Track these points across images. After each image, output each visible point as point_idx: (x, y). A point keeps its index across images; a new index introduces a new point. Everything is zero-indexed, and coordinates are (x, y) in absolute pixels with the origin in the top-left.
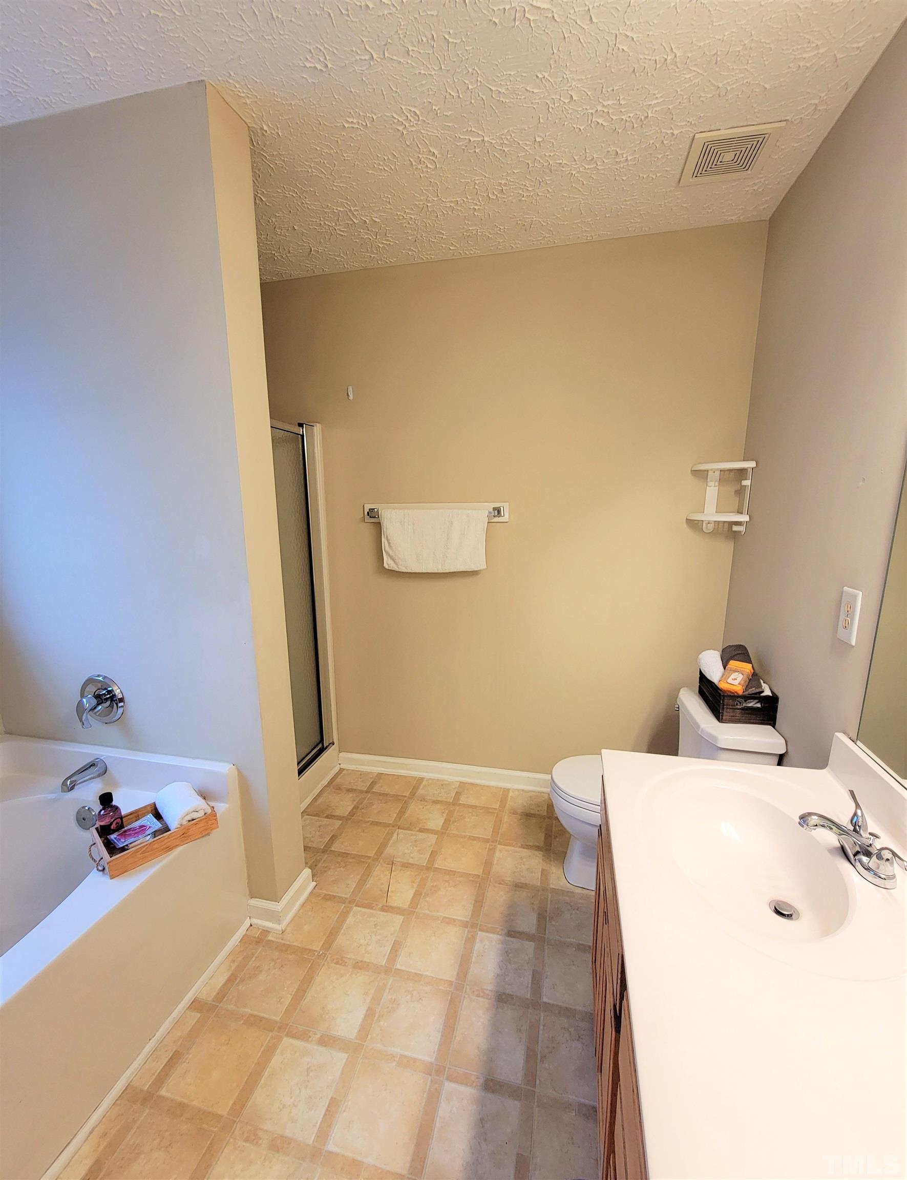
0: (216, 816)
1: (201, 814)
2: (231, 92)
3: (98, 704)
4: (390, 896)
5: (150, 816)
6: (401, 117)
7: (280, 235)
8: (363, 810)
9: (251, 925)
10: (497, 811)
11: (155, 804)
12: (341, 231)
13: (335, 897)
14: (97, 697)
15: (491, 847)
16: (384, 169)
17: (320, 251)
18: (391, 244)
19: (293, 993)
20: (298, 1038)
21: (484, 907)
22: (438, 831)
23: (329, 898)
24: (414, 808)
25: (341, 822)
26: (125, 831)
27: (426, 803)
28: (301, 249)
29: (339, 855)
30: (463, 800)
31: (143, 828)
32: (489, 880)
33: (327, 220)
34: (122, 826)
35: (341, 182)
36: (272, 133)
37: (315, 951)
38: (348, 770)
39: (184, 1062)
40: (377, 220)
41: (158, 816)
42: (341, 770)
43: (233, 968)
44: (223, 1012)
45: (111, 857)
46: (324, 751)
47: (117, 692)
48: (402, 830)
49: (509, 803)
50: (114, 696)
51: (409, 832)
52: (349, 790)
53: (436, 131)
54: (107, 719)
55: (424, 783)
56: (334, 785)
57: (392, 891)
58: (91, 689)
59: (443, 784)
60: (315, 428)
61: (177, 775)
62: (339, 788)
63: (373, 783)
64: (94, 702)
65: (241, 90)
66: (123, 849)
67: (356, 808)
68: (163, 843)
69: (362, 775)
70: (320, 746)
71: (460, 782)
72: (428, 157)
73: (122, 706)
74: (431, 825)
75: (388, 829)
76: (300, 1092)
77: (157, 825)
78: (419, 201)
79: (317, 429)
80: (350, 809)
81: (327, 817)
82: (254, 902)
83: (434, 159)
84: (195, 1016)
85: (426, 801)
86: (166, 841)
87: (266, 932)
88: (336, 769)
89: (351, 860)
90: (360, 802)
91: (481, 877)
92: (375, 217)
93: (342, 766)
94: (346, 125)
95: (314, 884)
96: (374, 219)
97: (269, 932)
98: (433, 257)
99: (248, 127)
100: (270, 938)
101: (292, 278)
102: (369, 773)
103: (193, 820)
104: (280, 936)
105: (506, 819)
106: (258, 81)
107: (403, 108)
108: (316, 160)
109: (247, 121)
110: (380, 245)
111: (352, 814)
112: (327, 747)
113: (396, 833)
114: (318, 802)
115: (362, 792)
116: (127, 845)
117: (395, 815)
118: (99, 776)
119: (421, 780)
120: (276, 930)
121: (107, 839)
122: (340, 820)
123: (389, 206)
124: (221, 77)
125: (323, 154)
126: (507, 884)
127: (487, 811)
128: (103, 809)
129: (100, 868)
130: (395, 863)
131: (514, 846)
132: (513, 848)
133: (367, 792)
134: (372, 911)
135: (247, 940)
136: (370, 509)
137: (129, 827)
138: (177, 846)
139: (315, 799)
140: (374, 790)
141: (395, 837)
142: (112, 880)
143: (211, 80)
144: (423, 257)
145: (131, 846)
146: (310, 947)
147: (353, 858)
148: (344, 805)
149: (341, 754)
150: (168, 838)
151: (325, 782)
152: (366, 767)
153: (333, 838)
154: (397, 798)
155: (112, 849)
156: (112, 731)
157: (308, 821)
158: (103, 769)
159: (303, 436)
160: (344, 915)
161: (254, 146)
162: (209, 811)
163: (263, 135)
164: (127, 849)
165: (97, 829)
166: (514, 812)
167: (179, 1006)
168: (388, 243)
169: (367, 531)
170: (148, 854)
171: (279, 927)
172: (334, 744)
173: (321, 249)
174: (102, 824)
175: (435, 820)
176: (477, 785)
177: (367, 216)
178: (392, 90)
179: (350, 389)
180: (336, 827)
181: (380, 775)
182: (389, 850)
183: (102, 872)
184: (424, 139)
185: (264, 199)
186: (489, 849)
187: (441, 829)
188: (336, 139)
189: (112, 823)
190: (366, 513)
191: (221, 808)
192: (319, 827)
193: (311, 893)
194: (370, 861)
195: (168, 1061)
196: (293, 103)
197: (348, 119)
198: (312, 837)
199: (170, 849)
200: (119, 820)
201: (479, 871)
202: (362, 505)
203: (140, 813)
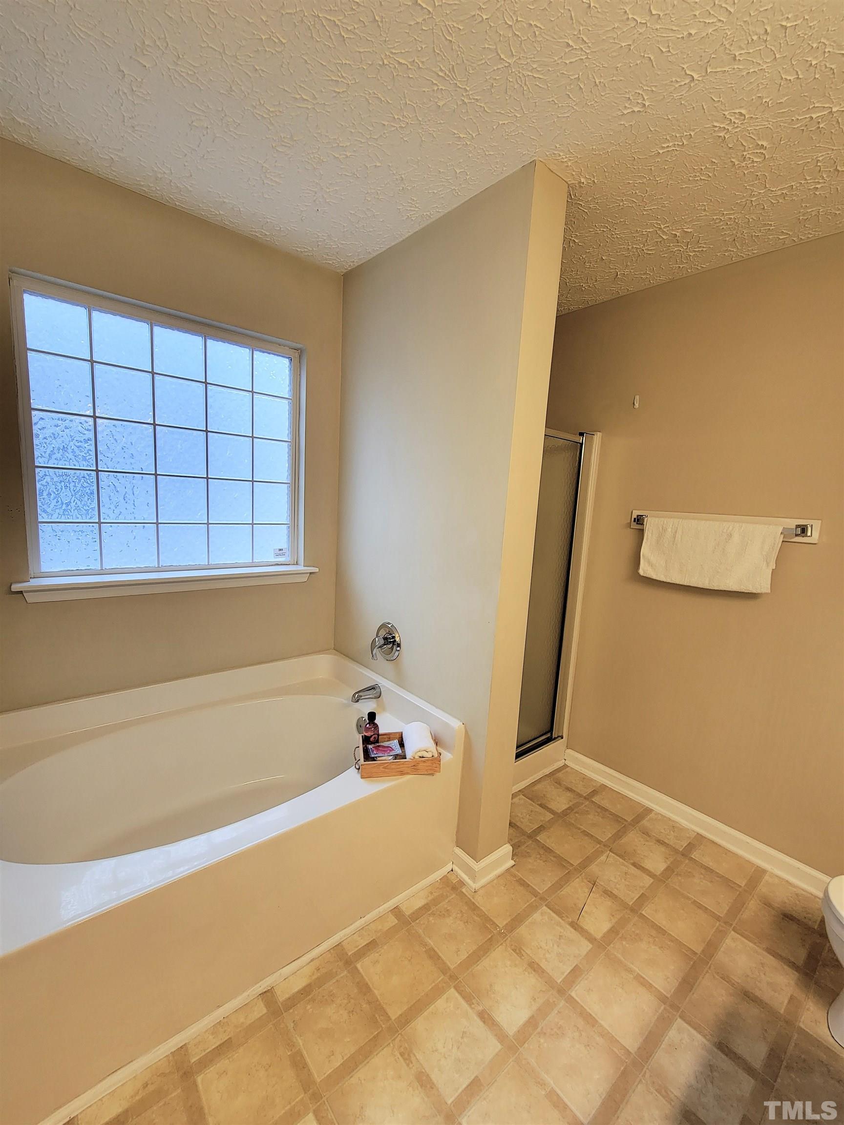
0: (440, 761)
1: (429, 755)
2: (556, 161)
3: (384, 645)
4: (583, 916)
5: (396, 742)
6: (723, 123)
7: (589, 268)
8: (577, 815)
9: (452, 870)
10: (740, 889)
11: (402, 733)
12: (648, 250)
13: (529, 885)
14: (385, 639)
15: (720, 928)
16: (701, 179)
17: (626, 273)
18: (704, 249)
19: (470, 953)
20: (464, 998)
21: (693, 994)
22: (655, 875)
23: (522, 883)
24: (632, 839)
25: (553, 816)
26: (379, 746)
27: (648, 839)
28: (608, 276)
29: (543, 847)
30: (695, 855)
31: (390, 749)
32: (709, 965)
33: (636, 244)
34: (377, 741)
35: (652, 205)
36: (588, 183)
37: (498, 926)
38: (572, 768)
39: (377, 953)
40: (689, 230)
41: (402, 745)
42: (565, 766)
43: (430, 898)
44: (413, 932)
45: (364, 761)
46: (551, 741)
47: (397, 639)
48: (613, 854)
49: (762, 889)
50: (395, 641)
51: (621, 860)
52: (569, 789)
53: (766, 123)
54: (388, 657)
55: (652, 815)
56: (555, 777)
57: (586, 912)
58: (383, 633)
59: (674, 827)
60: (595, 436)
61: (423, 717)
62: (558, 783)
63: (595, 792)
64: (382, 642)
65: (564, 157)
66: (373, 759)
67: (570, 809)
68: (399, 767)
69: (584, 778)
70: (549, 735)
71: (698, 834)
72: (755, 151)
73: (399, 651)
74: (648, 865)
75: (598, 846)
76: (452, 1048)
77: (398, 751)
78: (741, 199)
79: (597, 438)
80: (565, 807)
81: (541, 805)
82: (458, 851)
83: (762, 151)
84: (392, 921)
85: (649, 836)
86: (401, 766)
87: (462, 883)
88: (561, 764)
89: (552, 858)
90: (577, 805)
91: (698, 956)
92: (687, 228)
93: (568, 763)
94: (661, 152)
95: (512, 863)
96: (685, 230)
97: (464, 884)
98: (755, 252)
99: (568, 184)
100: (464, 890)
101: (597, 302)
102: (592, 780)
103: (423, 757)
104: (473, 894)
105: (753, 905)
106: (579, 143)
107: (726, 113)
108: (628, 193)
109: (567, 180)
110: (691, 254)
111: (565, 813)
112: (555, 738)
113: (606, 855)
114: (536, 788)
115: (580, 795)
116: (376, 757)
117: (610, 836)
118: (375, 698)
119: (649, 811)
120: (471, 887)
121: (366, 746)
122: (552, 814)
123: (704, 213)
124: (548, 152)
125: (636, 185)
126: (733, 985)
127: (727, 883)
128: (369, 723)
129: (357, 767)
130: (597, 885)
131: (755, 944)
132: (754, 946)
133: (585, 798)
134: (560, 920)
135: (445, 880)
136: (638, 516)
137: (382, 744)
138: (408, 773)
139: (534, 784)
140: (593, 800)
141: (603, 858)
142: (362, 780)
143: (541, 157)
144: (742, 255)
145: (378, 759)
146: (495, 920)
147: (554, 857)
148: (560, 802)
149: (569, 751)
150: (403, 764)
151: (547, 771)
152: (590, 773)
153: (541, 829)
154: (617, 818)
155: (367, 757)
156: (388, 666)
157: (522, 802)
158: (378, 694)
159: (582, 444)
160: (533, 908)
161: (571, 198)
162: (436, 755)
163: (581, 187)
164: (376, 761)
165: (362, 736)
166: (767, 903)
167: (385, 905)
168: (700, 249)
169: (629, 536)
170: (386, 772)
171: (474, 886)
172: (562, 738)
173: (627, 271)
174: (366, 734)
175: (657, 862)
176: (720, 845)
177: (679, 229)
178: (714, 100)
179: (637, 397)
180: (547, 819)
181: (604, 787)
182: (593, 868)
183: (357, 770)
184: (751, 135)
185: (577, 241)
186: (717, 928)
187: (660, 875)
188: (649, 168)
189: (371, 736)
190: (633, 519)
191: (447, 756)
192: (532, 811)
193: (508, 870)
194: (571, 868)
195: (367, 944)
196: (609, 151)
197: (663, 145)
198: (522, 818)
199: (402, 773)
200: (376, 736)
201: (699, 949)
202: (630, 512)
203: (391, 736)
